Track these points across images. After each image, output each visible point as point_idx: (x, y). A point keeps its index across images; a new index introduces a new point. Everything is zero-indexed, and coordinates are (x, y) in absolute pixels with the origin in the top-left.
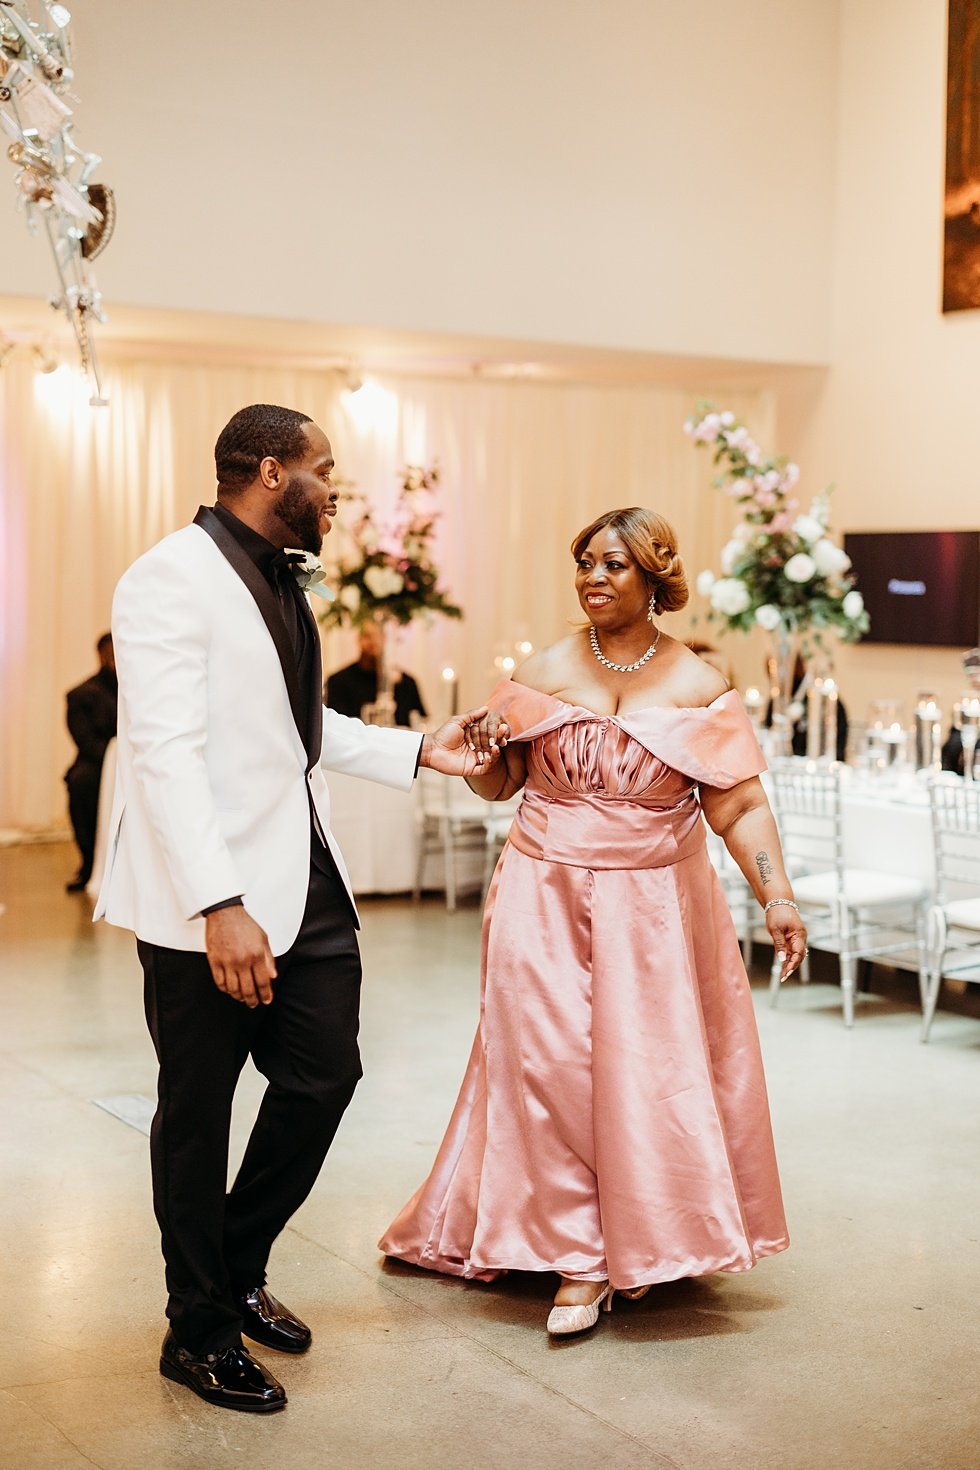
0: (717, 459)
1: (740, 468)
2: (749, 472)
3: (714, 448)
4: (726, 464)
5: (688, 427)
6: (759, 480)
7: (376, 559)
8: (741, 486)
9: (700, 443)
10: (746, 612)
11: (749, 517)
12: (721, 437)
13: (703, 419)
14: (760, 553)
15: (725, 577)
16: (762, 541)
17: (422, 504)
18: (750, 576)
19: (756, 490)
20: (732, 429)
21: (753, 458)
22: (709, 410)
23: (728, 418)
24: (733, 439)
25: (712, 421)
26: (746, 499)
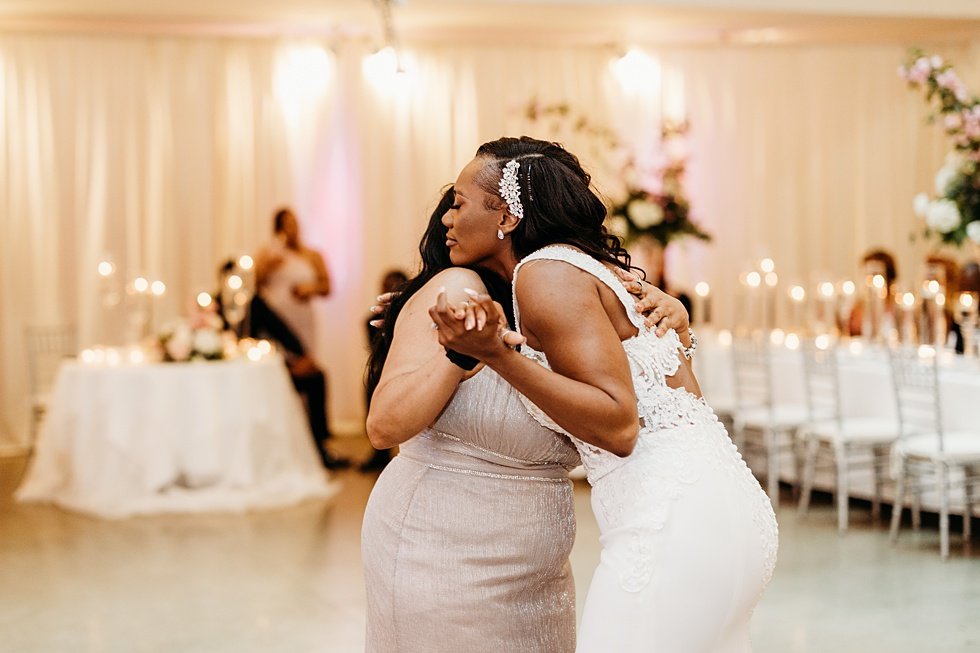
0: (929, 98)
1: (950, 103)
2: (957, 108)
3: (925, 88)
4: (937, 101)
5: (901, 71)
6: (966, 114)
7: (639, 195)
8: (952, 119)
9: (914, 85)
10: (959, 230)
11: (959, 147)
12: (932, 80)
13: (914, 63)
14: (969, 178)
15: (939, 199)
16: (970, 169)
17: (677, 148)
18: (962, 198)
19: (964, 122)
20: (942, 71)
21: (962, 95)
22: (919, 54)
23: (937, 62)
24: (942, 80)
25: (923, 65)
26: (953, 132)
